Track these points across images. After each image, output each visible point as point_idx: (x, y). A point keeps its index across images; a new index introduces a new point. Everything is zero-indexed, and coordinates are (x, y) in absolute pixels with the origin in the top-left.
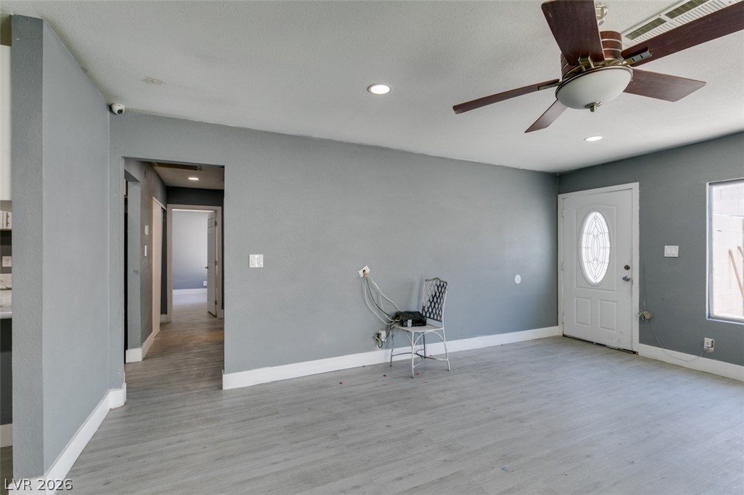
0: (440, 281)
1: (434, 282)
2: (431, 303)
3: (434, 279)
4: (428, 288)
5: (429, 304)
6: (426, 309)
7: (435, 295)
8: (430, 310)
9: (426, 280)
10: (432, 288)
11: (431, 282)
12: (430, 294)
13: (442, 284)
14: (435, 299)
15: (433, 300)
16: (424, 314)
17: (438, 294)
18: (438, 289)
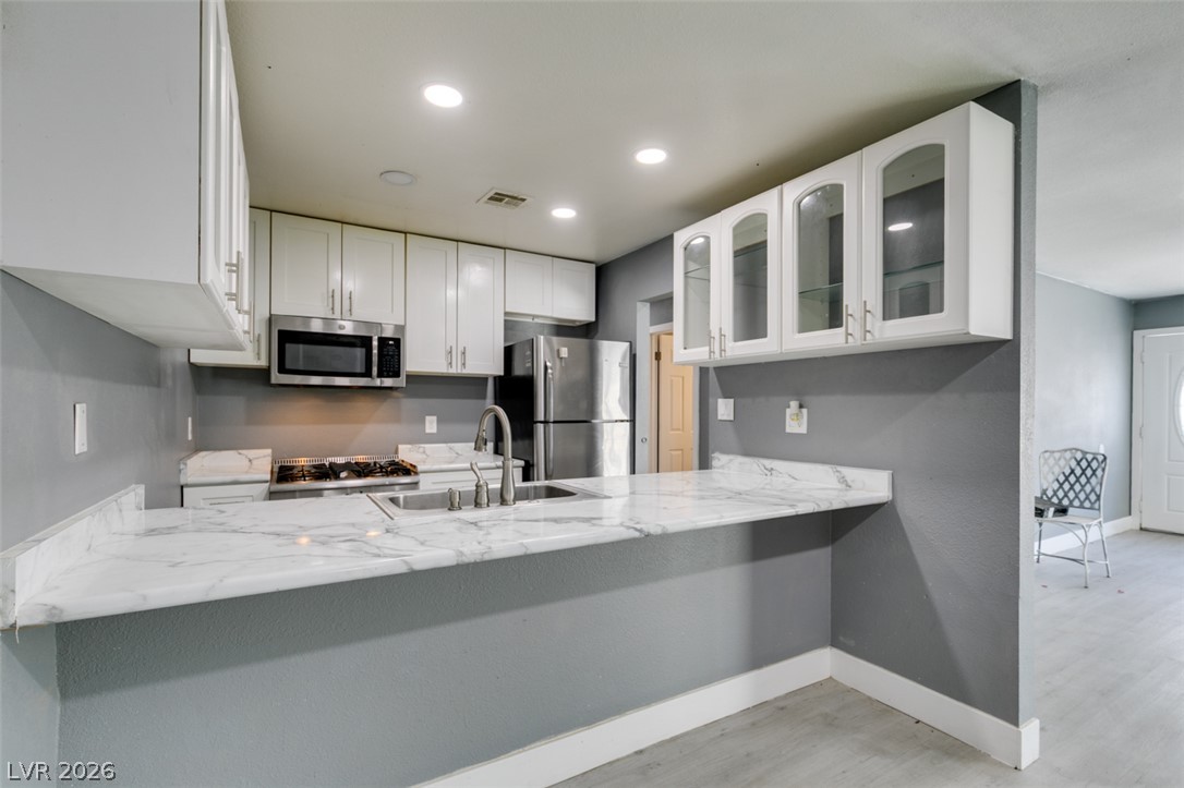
0: (1085, 453)
1: (1068, 455)
2: (1061, 485)
3: (1066, 450)
4: (1051, 461)
5: (1056, 486)
6: (1050, 493)
7: (1072, 472)
8: (1061, 494)
9: (1046, 452)
10: (1062, 462)
11: (1057, 455)
12: (1057, 470)
13: (1090, 457)
14: (1072, 479)
15: (1067, 479)
16: (1045, 497)
17: (1078, 471)
18: (1078, 463)
